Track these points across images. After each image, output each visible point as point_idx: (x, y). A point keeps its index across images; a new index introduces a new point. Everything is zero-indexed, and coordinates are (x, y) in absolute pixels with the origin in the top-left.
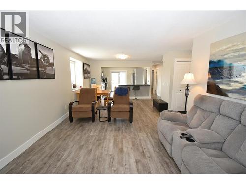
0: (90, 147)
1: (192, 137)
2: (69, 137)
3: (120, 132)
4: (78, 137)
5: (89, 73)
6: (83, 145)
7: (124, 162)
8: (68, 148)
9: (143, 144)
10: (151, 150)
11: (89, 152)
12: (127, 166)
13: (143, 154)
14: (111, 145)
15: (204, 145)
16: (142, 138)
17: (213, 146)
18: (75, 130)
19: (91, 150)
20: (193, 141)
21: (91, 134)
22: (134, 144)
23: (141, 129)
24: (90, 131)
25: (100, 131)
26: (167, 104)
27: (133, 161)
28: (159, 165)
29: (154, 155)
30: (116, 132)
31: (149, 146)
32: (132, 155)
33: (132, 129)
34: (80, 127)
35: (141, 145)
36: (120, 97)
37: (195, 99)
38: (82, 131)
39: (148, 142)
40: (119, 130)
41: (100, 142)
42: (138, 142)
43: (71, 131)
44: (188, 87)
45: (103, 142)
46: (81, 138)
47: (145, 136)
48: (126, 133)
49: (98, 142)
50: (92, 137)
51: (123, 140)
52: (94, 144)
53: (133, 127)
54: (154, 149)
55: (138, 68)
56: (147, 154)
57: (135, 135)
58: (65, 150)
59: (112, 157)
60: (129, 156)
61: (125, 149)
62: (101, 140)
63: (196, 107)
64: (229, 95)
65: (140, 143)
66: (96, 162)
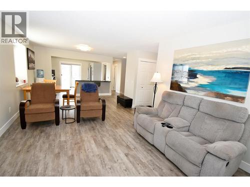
0: (70, 153)
1: (170, 124)
2: (32, 147)
3: (96, 131)
4: (47, 146)
5: (34, 62)
6: (59, 153)
7: (115, 158)
8: (40, 160)
9: (124, 138)
10: (133, 142)
11: (72, 158)
12: (120, 161)
13: (128, 147)
14: (94, 145)
15: (180, 129)
16: (121, 134)
17: (184, 129)
18: (35, 137)
19: (73, 155)
20: (171, 128)
21: (63, 139)
22: (116, 140)
23: (116, 126)
24: (58, 136)
25: (72, 134)
26: (132, 100)
27: (122, 156)
28: (145, 153)
29: (138, 146)
30: (92, 132)
31: (130, 139)
32: (119, 151)
33: (107, 127)
34: (41, 133)
35: (123, 140)
36: (88, 93)
37: (163, 94)
38: (48, 138)
39: (128, 136)
40: (94, 130)
41: (79, 145)
42: (119, 138)
43: (32, 140)
44: (156, 85)
45: (83, 145)
46: (50, 145)
47: (123, 131)
48: (103, 131)
49: (76, 146)
50: (65, 142)
51: (104, 138)
52: (73, 149)
53: (107, 125)
54: (135, 142)
55: (95, 62)
56: (132, 147)
57: (113, 131)
58: (37, 164)
59: (100, 157)
60: (117, 152)
61: (110, 147)
62: (78, 143)
63: (164, 101)
64: (188, 91)
65: (121, 138)
66: (86, 166)
